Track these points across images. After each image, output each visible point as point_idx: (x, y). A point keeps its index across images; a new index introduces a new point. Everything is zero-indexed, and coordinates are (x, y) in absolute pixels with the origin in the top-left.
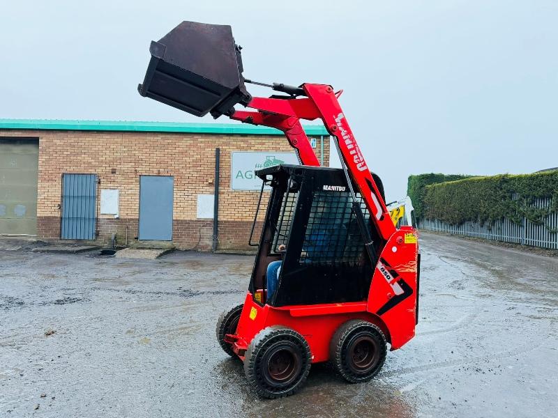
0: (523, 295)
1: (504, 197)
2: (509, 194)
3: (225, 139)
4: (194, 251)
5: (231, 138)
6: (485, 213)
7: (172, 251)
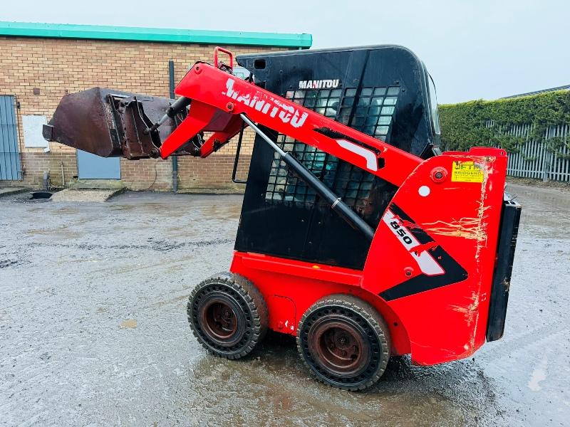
0: (544, 229)
1: (478, 125)
2: (483, 122)
3: (180, 50)
4: (150, 191)
5: (188, 48)
6: (455, 142)
7: (122, 192)
